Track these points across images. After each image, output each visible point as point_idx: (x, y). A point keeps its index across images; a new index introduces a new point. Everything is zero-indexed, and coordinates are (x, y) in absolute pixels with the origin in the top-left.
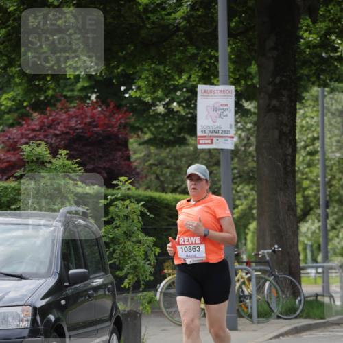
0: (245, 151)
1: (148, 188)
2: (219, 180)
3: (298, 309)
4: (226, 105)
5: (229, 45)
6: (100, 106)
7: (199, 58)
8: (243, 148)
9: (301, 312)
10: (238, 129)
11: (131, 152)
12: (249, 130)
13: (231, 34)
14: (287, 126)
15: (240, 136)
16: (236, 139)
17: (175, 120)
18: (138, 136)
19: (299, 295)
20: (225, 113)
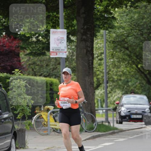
0: (71, 58)
1: (28, 74)
2: (60, 71)
3: (94, 128)
4: (63, 38)
5: (64, 11)
6: (7, 38)
7: (51, 17)
8: (70, 57)
9: (96, 129)
10: (68, 49)
11: (21, 59)
12: (73, 49)
13: (65, 7)
14: (90, 47)
15: (69, 52)
16: (67, 53)
17: (41, 44)
18: (24, 51)
19: (95, 122)
20: (62, 42)
